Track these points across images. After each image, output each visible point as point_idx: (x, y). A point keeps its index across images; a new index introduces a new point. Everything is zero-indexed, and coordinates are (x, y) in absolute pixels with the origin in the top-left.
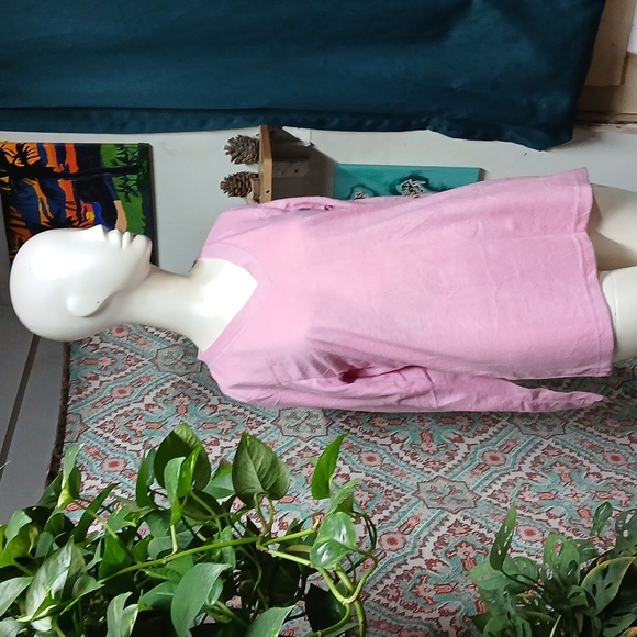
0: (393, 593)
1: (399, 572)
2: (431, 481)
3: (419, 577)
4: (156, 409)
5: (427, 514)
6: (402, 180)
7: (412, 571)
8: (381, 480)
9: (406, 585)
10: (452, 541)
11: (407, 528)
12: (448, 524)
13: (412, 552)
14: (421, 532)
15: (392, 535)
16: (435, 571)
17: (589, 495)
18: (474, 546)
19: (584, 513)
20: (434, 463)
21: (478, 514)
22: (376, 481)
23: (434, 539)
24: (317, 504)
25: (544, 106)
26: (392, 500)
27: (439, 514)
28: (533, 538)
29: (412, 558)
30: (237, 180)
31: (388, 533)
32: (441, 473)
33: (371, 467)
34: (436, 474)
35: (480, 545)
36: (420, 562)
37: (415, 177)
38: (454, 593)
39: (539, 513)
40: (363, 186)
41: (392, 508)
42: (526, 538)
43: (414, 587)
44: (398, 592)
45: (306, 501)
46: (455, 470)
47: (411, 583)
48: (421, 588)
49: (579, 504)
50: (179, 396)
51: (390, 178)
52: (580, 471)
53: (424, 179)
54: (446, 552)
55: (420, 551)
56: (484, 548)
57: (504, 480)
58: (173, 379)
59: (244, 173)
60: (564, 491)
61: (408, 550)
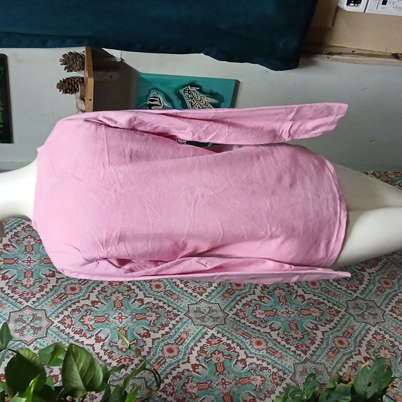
0: (169, 390)
1: (175, 373)
2: (197, 303)
3: (187, 377)
4: (11, 248)
5: (194, 330)
6: (184, 86)
7: (183, 373)
8: (164, 303)
9: (178, 383)
10: (209, 350)
11: (180, 341)
12: (207, 337)
13: (183, 359)
14: (189, 344)
15: (170, 346)
16: (198, 373)
17: (296, 312)
18: (223, 353)
19: (293, 327)
20: (199, 288)
21: (226, 329)
22: (161, 304)
23: (197, 349)
24: (121, 323)
25: (281, 45)
26: (171, 319)
27: (201, 329)
28: (260, 347)
29: (183, 363)
30: (69, 83)
31: (168, 344)
32: (203, 297)
33: (158, 292)
34: (200, 298)
35: (227, 353)
36: (188, 366)
37: (192, 85)
38: (210, 389)
39: (265, 327)
40: (157, 89)
41: (171, 326)
42: (256, 347)
43: (184, 385)
44: (173, 389)
45: (114, 321)
46: (213, 295)
47: (182, 382)
48: (188, 386)
49: (290, 319)
50: (27, 237)
51: (175, 85)
52: (291, 294)
53: (198, 86)
54: (206, 358)
55: (189, 358)
56: (229, 355)
57: (244, 301)
58: (23, 224)
59: (74, 78)
60: (281, 309)
61: (180, 357)
